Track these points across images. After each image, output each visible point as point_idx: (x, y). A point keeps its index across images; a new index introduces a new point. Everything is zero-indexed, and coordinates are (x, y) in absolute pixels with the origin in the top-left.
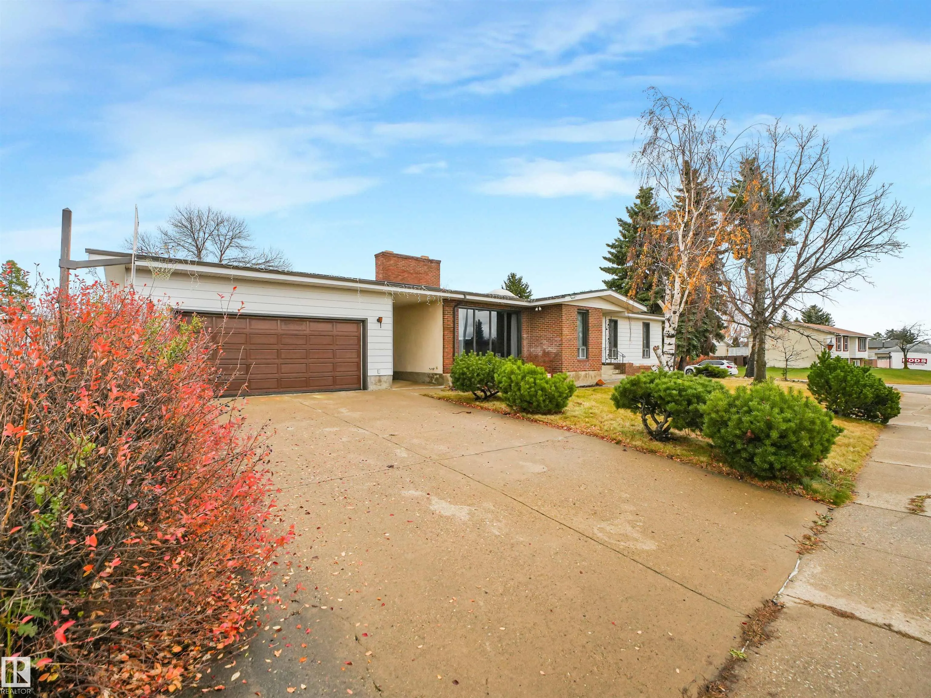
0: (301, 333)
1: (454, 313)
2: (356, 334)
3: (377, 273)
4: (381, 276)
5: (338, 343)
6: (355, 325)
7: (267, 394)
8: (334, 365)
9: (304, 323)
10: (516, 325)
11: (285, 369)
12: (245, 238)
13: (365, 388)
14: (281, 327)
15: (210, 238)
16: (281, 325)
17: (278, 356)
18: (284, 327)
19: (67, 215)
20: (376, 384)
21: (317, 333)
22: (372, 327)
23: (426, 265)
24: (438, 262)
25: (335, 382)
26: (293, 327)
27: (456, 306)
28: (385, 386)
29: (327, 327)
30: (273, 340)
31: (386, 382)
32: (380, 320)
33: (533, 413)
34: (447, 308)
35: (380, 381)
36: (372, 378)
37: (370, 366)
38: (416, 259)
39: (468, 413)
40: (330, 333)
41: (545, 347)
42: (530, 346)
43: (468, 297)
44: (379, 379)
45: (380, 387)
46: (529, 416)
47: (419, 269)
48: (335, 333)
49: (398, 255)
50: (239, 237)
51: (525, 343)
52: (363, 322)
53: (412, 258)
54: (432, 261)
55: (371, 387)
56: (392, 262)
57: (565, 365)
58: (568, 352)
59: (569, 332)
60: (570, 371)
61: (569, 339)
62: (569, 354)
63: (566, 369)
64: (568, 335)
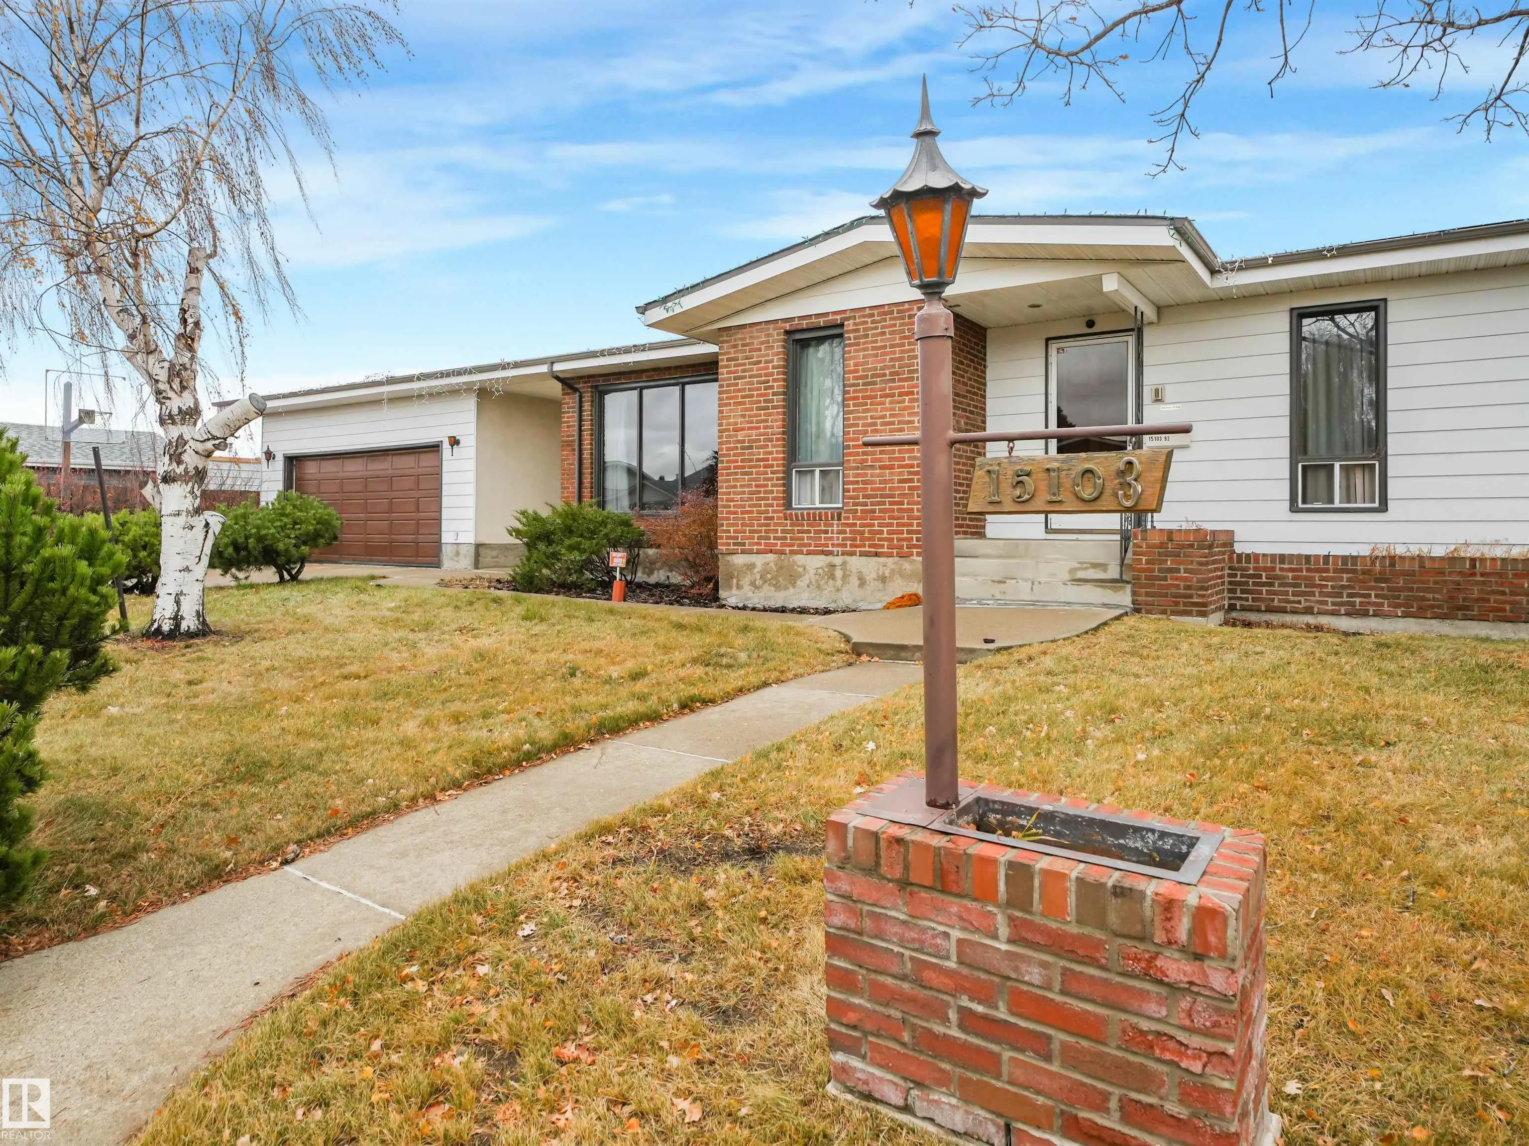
0: (383, 473)
1: (578, 407)
5: (421, 487)
8: (417, 523)
9: (388, 458)
14: (366, 467)
17: (365, 509)
20: (452, 559)
21: (398, 472)
25: (417, 552)
26: (377, 466)
28: (464, 563)
29: (410, 461)
30: (360, 486)
31: (466, 557)
34: (567, 399)
35: (458, 554)
36: (448, 547)
37: (444, 526)
40: (412, 471)
43: (557, 367)
44: (457, 550)
45: (457, 565)
48: (417, 471)
55: (446, 563)
57: (729, 531)
58: (742, 486)
59: (744, 416)
60: (750, 552)
61: (744, 442)
62: (743, 493)
63: (734, 544)
64: (742, 429)
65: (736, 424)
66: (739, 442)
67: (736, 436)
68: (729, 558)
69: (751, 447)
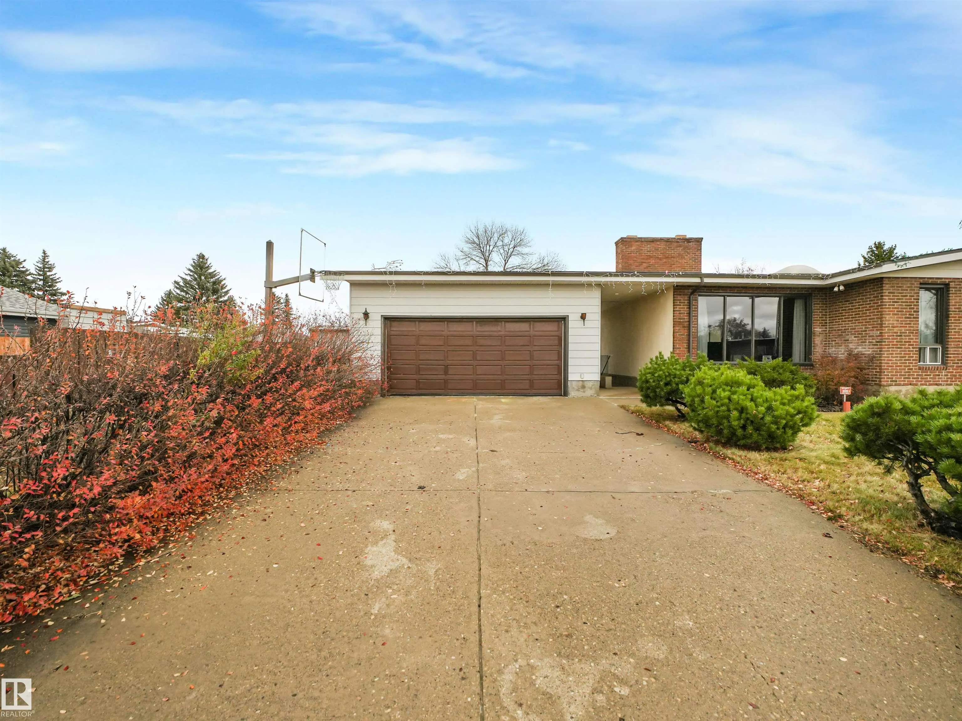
0: (496, 334)
1: (689, 303)
2: (557, 333)
3: (617, 262)
4: (620, 266)
5: (535, 344)
6: (556, 324)
7: (463, 394)
8: (532, 367)
9: (500, 323)
10: (803, 314)
11: (480, 370)
12: (525, 245)
13: (566, 394)
14: (476, 329)
15: (495, 249)
16: (476, 326)
17: (474, 357)
18: (479, 329)
19: (270, 245)
20: (578, 390)
21: (512, 334)
22: (574, 324)
23: (680, 246)
24: (699, 241)
25: (532, 386)
26: (488, 329)
27: (692, 293)
28: (589, 393)
29: (524, 327)
30: (468, 342)
31: (591, 388)
32: (583, 317)
33: (725, 445)
34: (679, 297)
35: (583, 387)
36: (574, 383)
37: (570, 369)
38: (668, 241)
39: (638, 434)
40: (527, 333)
41: (851, 346)
42: (827, 344)
43: (706, 280)
44: (583, 385)
45: (584, 395)
46: (719, 448)
47: (670, 252)
48: (532, 333)
49: (641, 238)
50: (520, 245)
51: (818, 340)
52: (563, 319)
53: (661, 240)
54: (689, 240)
55: (573, 393)
56: (634, 248)
57: (888, 375)
58: (896, 354)
59: (898, 321)
60: (899, 385)
61: (897, 333)
62: (897, 357)
63: (891, 381)
64: (897, 327)
65: (894, 324)
66: (895, 333)
67: (893, 330)
68: (887, 388)
69: (901, 336)
